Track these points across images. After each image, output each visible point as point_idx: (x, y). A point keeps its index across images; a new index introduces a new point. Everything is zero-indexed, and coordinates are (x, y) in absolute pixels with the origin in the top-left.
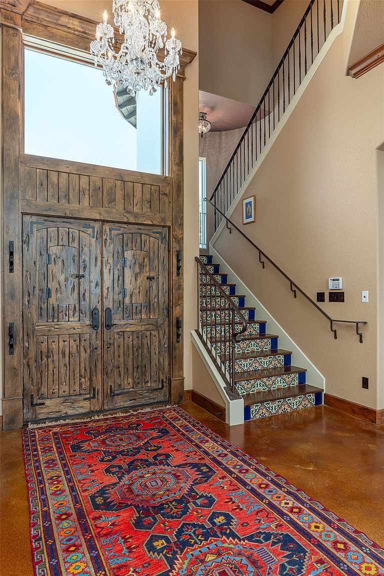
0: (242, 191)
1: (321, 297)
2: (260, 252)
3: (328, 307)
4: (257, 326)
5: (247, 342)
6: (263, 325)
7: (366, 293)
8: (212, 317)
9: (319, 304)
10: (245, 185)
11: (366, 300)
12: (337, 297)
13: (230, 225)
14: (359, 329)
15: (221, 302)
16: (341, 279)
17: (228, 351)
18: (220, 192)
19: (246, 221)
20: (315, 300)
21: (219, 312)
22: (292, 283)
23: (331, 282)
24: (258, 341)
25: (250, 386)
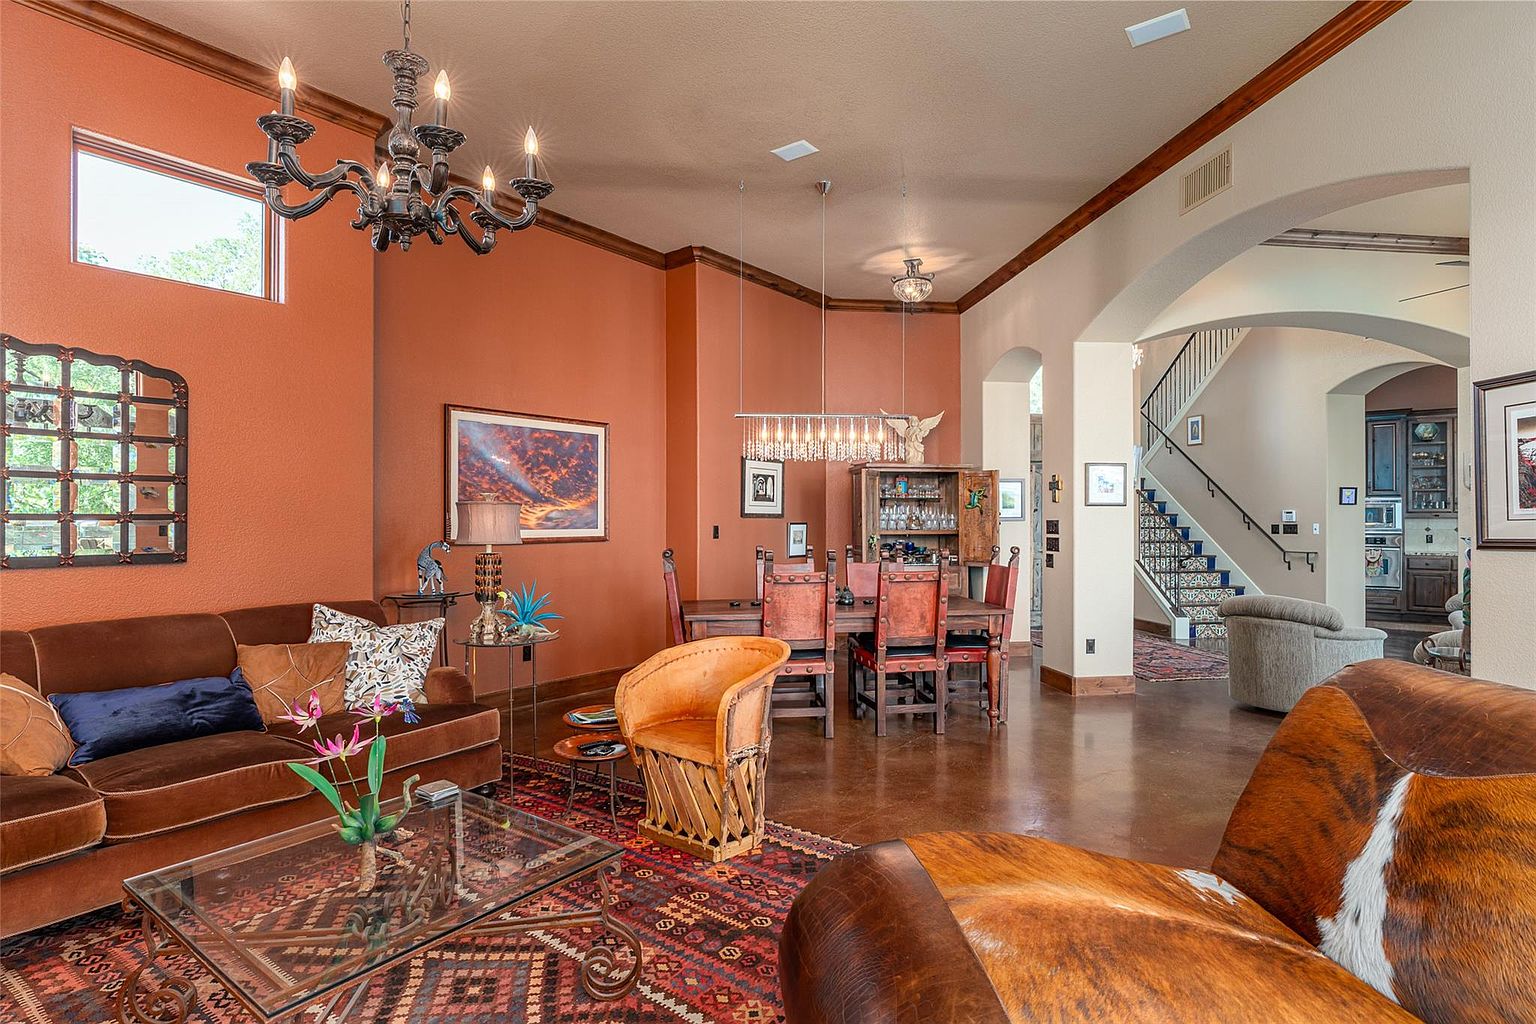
0: (1186, 407)
1: (1275, 529)
2: (1209, 479)
3: (1282, 539)
4: (1205, 560)
5: (1193, 575)
6: (1211, 560)
7: (1316, 526)
8: (1153, 550)
9: (1273, 536)
10: (1191, 401)
11: (1316, 532)
12: (1291, 529)
13: (1169, 444)
14: (1311, 560)
15: (1161, 534)
16: (1294, 512)
17: (1173, 564)
18: (1155, 402)
19: (1191, 442)
20: (1269, 532)
21: (1158, 545)
22: (1245, 515)
23: (1284, 515)
24: (1205, 575)
25: (1195, 612)
